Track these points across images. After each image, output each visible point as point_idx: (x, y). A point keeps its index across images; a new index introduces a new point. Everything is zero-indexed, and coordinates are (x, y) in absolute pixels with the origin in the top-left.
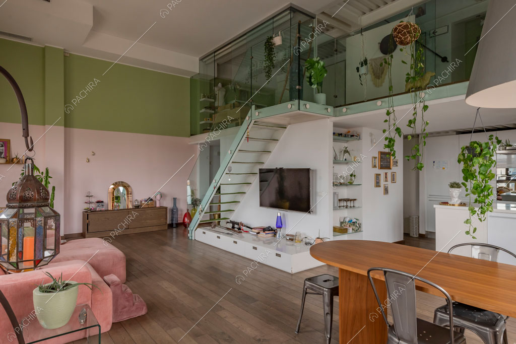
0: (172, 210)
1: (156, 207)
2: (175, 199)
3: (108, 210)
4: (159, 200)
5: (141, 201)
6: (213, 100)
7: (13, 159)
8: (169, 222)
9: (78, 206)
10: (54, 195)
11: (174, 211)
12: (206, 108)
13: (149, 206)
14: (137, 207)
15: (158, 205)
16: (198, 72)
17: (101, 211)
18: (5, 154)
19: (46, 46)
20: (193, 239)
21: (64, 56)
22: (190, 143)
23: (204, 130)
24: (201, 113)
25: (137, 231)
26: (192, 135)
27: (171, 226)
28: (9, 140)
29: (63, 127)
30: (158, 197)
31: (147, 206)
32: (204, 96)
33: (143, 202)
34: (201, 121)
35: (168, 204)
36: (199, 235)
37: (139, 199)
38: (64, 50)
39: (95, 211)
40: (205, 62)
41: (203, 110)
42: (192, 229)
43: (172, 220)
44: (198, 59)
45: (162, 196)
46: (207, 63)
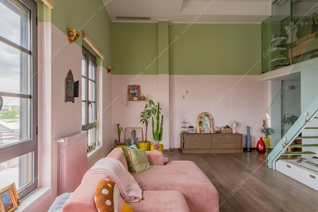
0: (246, 137)
1: (232, 133)
2: (248, 128)
3: (196, 134)
4: (235, 128)
5: (220, 128)
6: (285, 38)
7: (141, 97)
8: (244, 146)
9: (178, 130)
10: (163, 122)
11: (248, 137)
12: (278, 46)
13: (227, 132)
14: (218, 132)
15: (234, 132)
16: (271, 15)
17: (192, 134)
18: (138, 95)
19: (158, 21)
20: (274, 169)
21: (169, 26)
22: (261, 80)
23: (275, 67)
24: (272, 52)
25: (218, 151)
26: (263, 73)
27: (245, 150)
28: (140, 86)
29: (168, 75)
30: (234, 125)
31: (225, 132)
32: (276, 36)
33: (222, 129)
34: (272, 59)
35: (243, 131)
36: (282, 167)
37: (219, 127)
38: (169, 21)
39: (188, 134)
40: (278, 3)
41: (275, 49)
42: (272, 159)
43: (246, 145)
44: (270, 3)
45: (237, 124)
46: (280, 4)
